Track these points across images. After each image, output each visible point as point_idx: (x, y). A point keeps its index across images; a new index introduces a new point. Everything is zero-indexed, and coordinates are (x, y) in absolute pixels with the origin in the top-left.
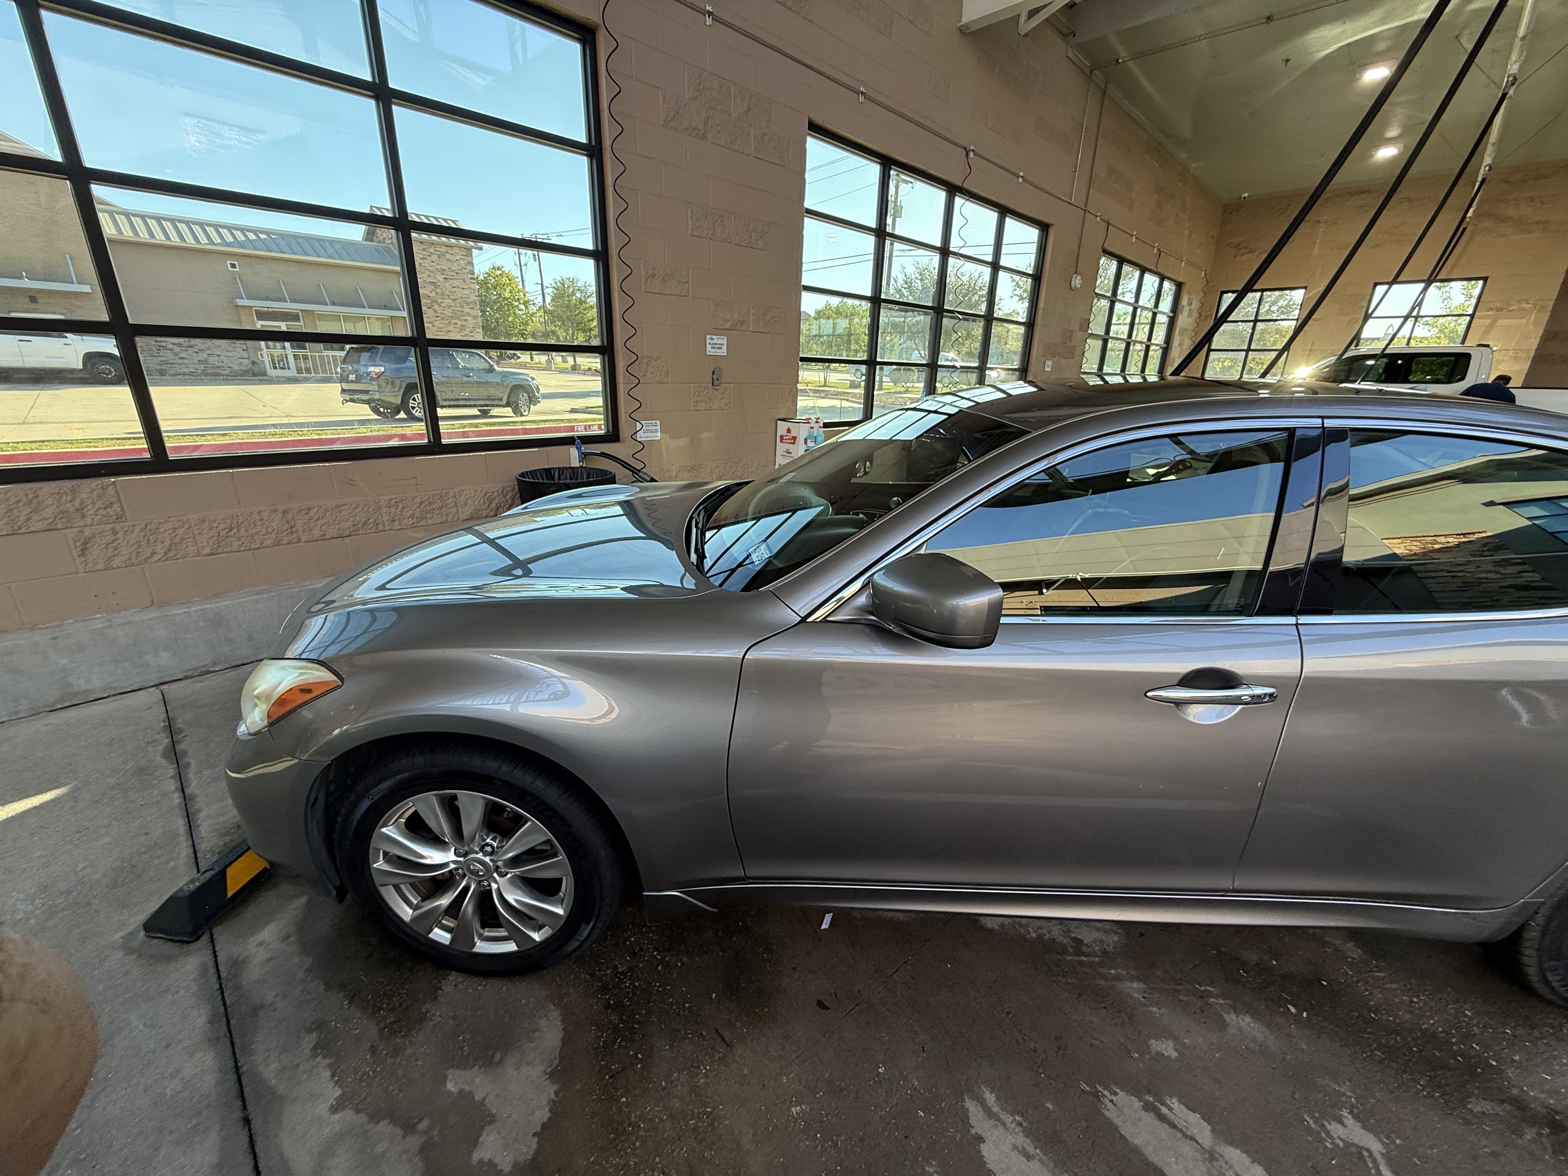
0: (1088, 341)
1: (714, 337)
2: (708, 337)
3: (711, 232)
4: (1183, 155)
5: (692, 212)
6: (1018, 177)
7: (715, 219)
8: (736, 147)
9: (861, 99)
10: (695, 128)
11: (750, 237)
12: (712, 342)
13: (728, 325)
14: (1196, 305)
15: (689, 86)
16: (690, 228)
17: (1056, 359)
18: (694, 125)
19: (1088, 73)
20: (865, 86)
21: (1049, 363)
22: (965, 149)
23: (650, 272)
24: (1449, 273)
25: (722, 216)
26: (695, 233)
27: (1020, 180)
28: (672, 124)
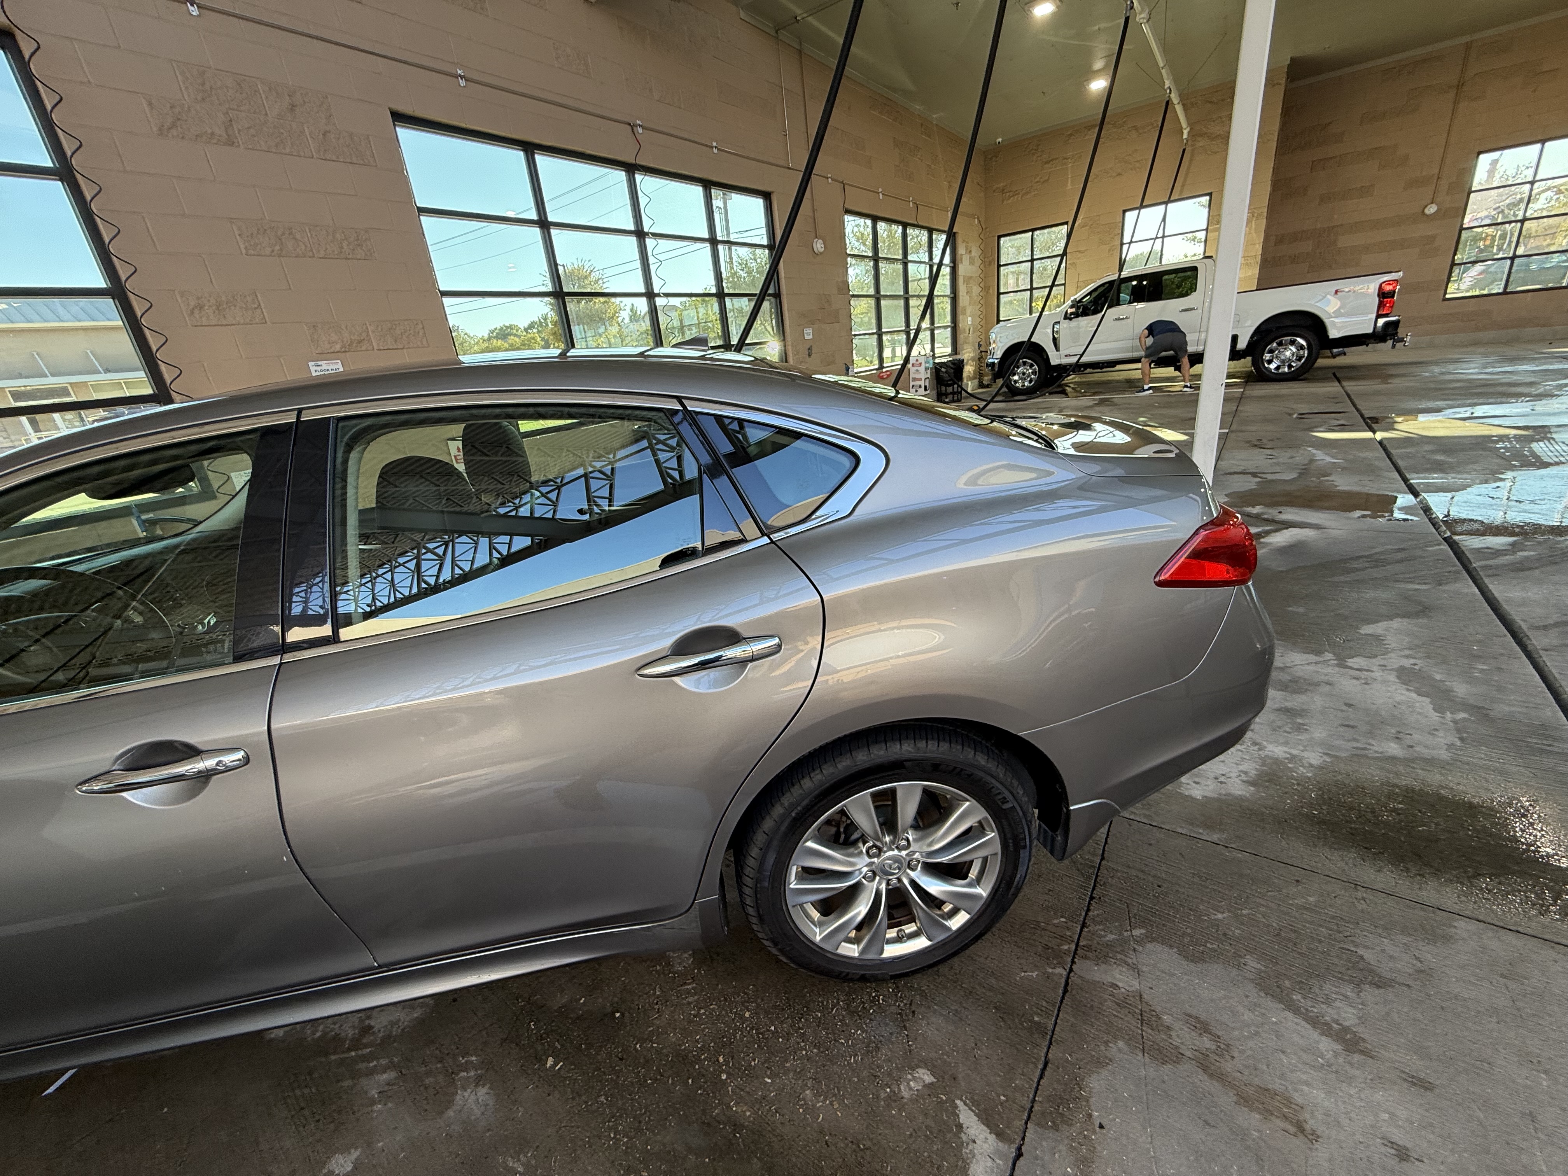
0: (852, 302)
1: (320, 363)
2: (310, 364)
3: (277, 248)
4: (918, 107)
5: (239, 228)
6: (712, 147)
7: (279, 233)
8: (288, 151)
9: (462, 83)
10: (213, 134)
11: (342, 248)
12: (319, 368)
13: (338, 347)
14: (976, 253)
15: (186, 88)
16: (242, 246)
17: (816, 326)
18: (209, 131)
19: (774, 34)
20: (462, 67)
21: (810, 331)
22: (630, 124)
23: (193, 303)
24: (1181, 192)
25: (290, 229)
26: (251, 252)
27: (715, 151)
28: (174, 132)
